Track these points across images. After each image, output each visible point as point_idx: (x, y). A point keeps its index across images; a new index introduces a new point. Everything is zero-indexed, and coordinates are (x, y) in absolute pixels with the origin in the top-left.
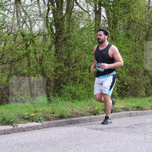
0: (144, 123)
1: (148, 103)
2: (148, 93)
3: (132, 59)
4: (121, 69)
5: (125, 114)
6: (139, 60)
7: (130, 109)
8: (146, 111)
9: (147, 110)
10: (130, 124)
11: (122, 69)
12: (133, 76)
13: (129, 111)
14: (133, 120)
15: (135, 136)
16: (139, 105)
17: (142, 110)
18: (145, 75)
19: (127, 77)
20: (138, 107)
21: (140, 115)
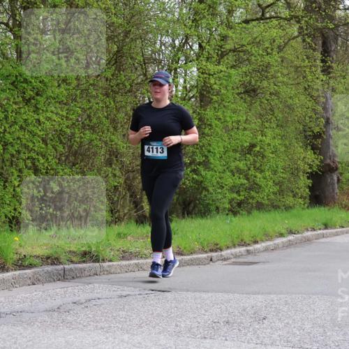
0: (99, 299)
1: (113, 243)
2: (116, 215)
3: (73, 117)
4: (43, 146)
5: (48, 272)
6: (94, 120)
7: (63, 258)
8: (107, 264)
9: (111, 261)
10: (59, 302)
11: (46, 144)
12: (77, 166)
13: (61, 263)
14: (70, 289)
15: (70, 334)
16: (89, 247)
17: (97, 260)
18: (111, 165)
19: (60, 167)
20: (85, 254)
21: (90, 276)
